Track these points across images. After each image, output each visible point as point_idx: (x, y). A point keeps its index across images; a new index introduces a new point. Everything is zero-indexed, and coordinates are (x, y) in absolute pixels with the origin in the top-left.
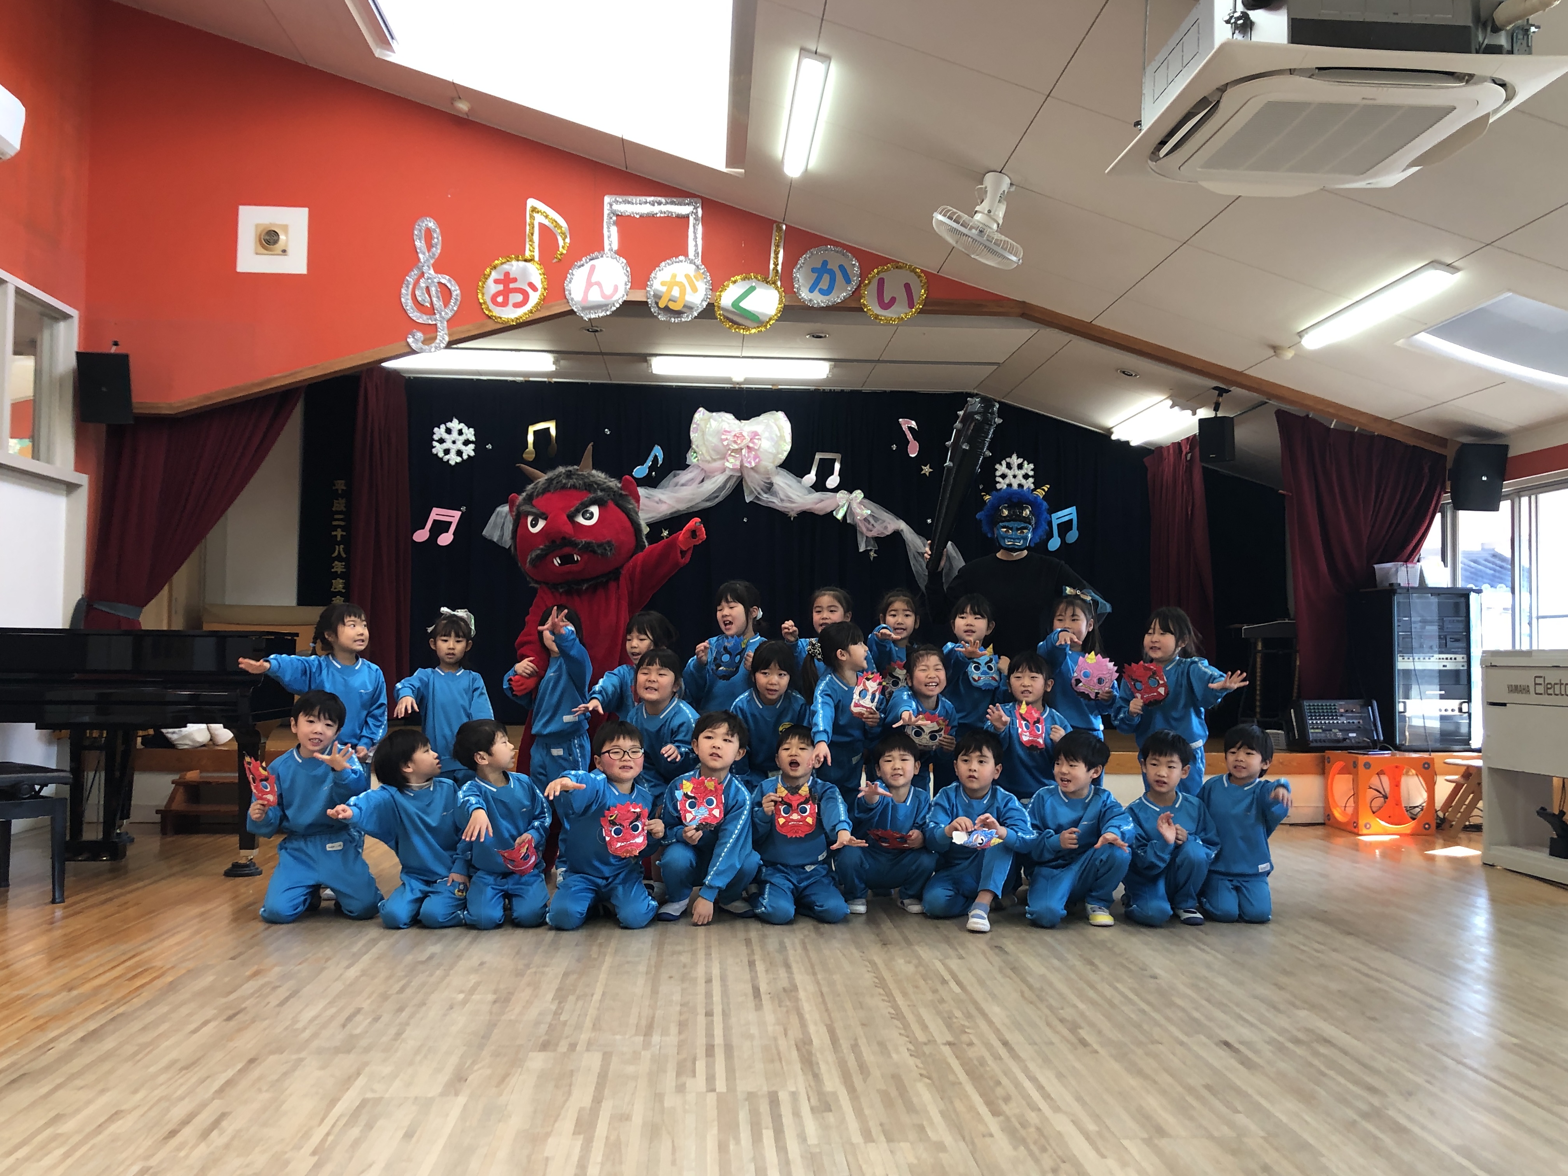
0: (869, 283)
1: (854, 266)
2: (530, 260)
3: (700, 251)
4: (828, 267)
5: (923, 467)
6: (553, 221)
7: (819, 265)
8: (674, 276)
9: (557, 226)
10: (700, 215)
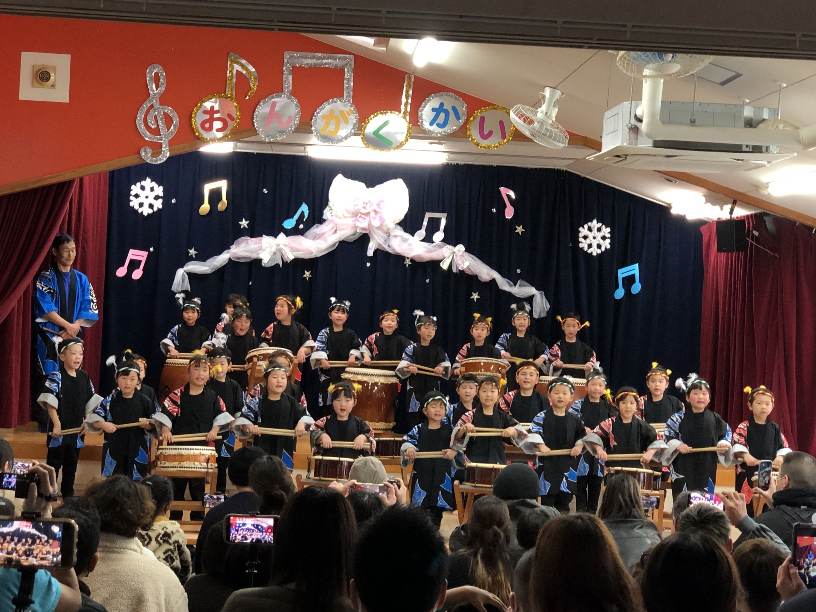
0: (474, 119)
1: (463, 107)
2: (229, 97)
3: (352, 94)
4: (444, 108)
5: (517, 227)
6: (247, 69)
7: (437, 106)
8: (332, 111)
9: (249, 73)
10: (353, 67)
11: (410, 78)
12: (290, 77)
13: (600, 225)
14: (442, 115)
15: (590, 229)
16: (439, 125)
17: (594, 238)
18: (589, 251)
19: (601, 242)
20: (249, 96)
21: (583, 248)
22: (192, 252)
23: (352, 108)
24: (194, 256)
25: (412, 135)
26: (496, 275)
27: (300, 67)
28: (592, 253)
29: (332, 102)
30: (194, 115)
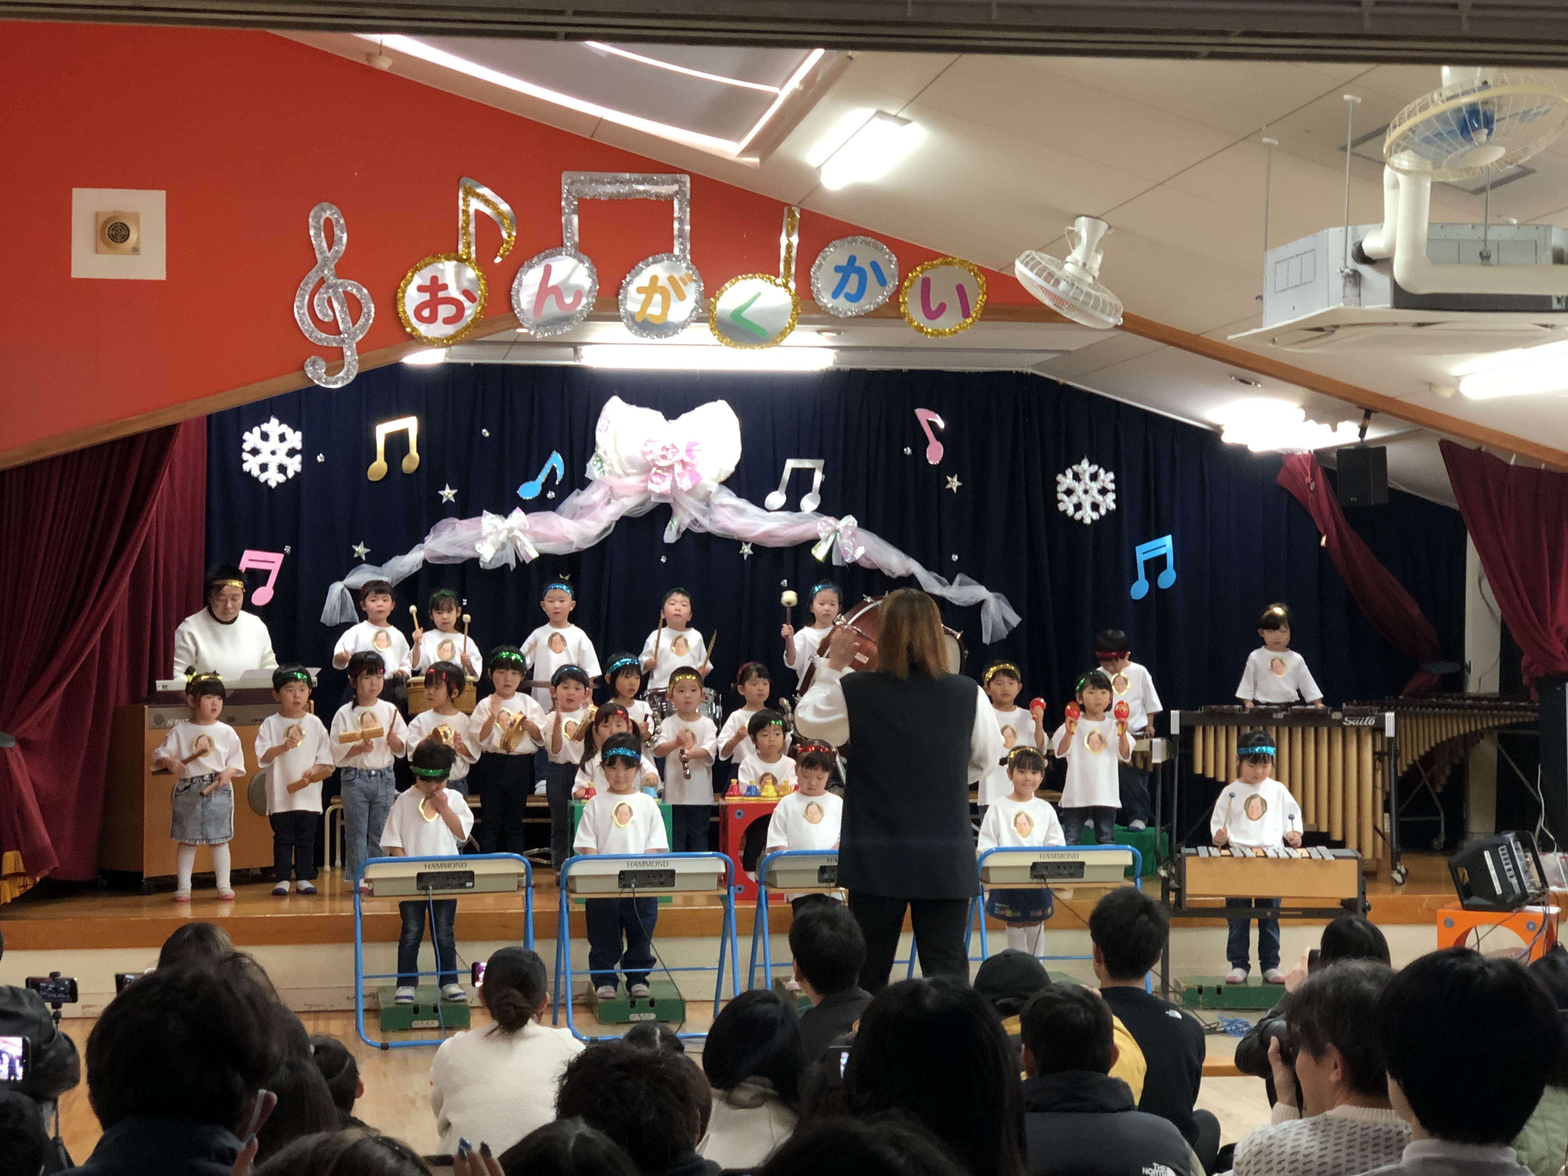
0: (911, 284)
1: (891, 262)
2: (466, 260)
3: (689, 247)
4: (857, 264)
5: (949, 479)
6: (494, 206)
7: (844, 262)
8: (654, 279)
9: (500, 213)
10: (688, 196)
11: (792, 214)
12: (575, 219)
13: (1094, 468)
14: (854, 278)
15: (1077, 477)
16: (849, 297)
17: (1086, 492)
18: (1078, 516)
19: (1099, 498)
20: (501, 256)
21: (1065, 511)
22: (360, 550)
23: (691, 272)
24: (364, 558)
25: (801, 316)
26: (915, 567)
27: (593, 200)
28: (1082, 519)
29: (654, 262)
30: (400, 295)
